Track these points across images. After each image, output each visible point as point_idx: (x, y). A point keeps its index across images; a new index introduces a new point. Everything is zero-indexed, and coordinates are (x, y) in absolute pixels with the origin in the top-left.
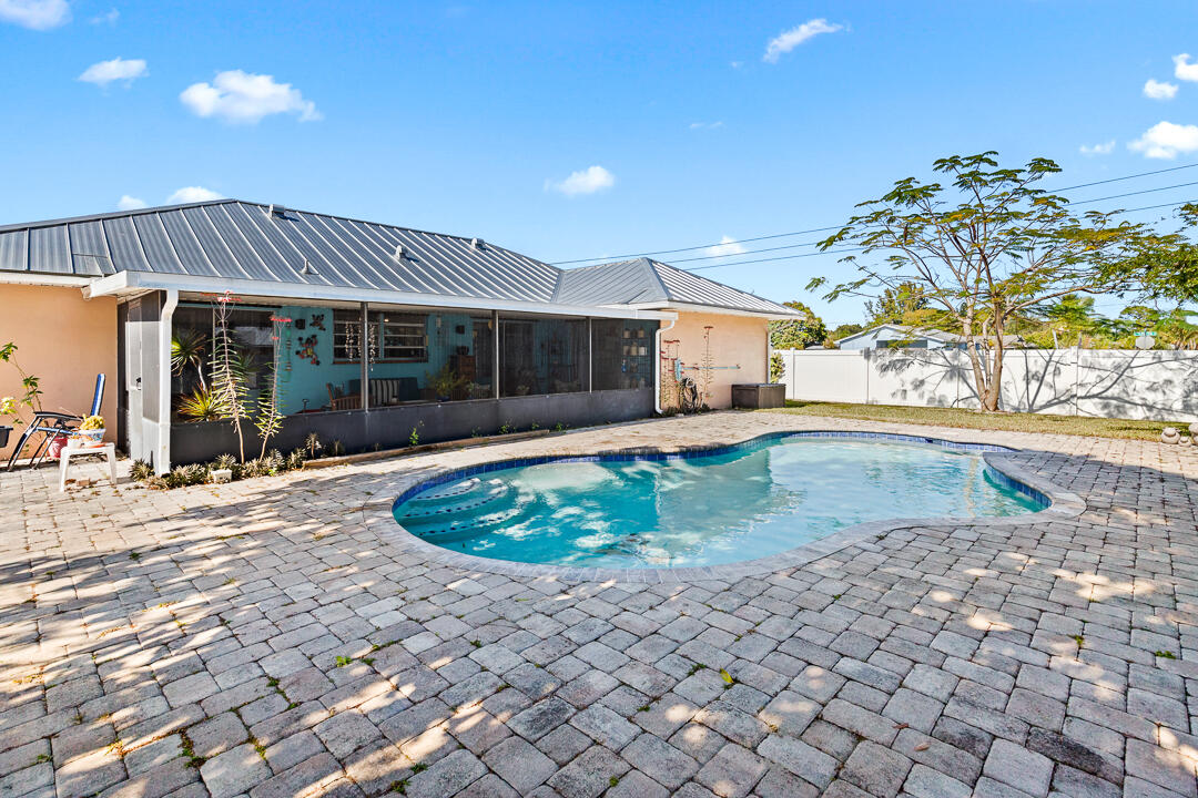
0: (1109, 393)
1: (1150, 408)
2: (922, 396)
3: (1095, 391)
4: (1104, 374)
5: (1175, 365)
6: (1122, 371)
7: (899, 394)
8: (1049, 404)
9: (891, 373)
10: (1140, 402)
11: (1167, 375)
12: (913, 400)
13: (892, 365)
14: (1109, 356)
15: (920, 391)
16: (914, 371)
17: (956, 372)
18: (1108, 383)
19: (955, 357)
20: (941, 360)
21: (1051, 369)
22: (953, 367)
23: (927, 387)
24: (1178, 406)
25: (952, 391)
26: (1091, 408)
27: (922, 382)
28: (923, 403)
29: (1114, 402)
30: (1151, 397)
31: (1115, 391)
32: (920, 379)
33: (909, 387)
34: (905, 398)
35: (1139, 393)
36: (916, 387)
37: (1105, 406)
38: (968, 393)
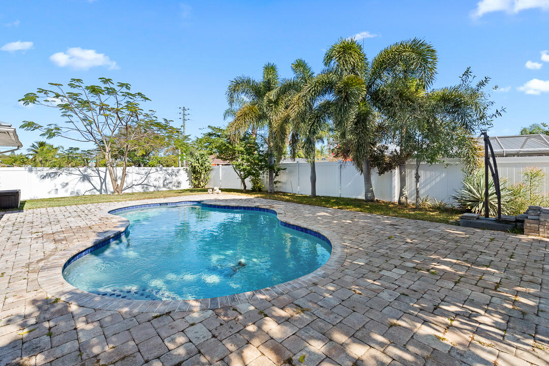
0: (144, 183)
1: (155, 187)
2: (66, 191)
3: (140, 183)
4: (142, 176)
5: (161, 172)
6: (147, 174)
7: (54, 191)
8: (125, 189)
9: (48, 180)
10: (152, 185)
11: (159, 175)
12: (62, 193)
13: (48, 175)
14: (144, 169)
15: (66, 188)
16: (63, 178)
17: (86, 178)
18: (143, 179)
19: (85, 171)
20: (78, 172)
22: (84, 175)
23: (70, 186)
24: (162, 185)
25: (84, 188)
26: (138, 189)
27: (67, 184)
28: (68, 195)
29: (145, 186)
30: (156, 183)
31: (145, 182)
32: (67, 182)
33: (59, 187)
34: (56, 194)
35: (152, 182)
36: (64, 187)
37: (143, 188)
38: (92, 187)
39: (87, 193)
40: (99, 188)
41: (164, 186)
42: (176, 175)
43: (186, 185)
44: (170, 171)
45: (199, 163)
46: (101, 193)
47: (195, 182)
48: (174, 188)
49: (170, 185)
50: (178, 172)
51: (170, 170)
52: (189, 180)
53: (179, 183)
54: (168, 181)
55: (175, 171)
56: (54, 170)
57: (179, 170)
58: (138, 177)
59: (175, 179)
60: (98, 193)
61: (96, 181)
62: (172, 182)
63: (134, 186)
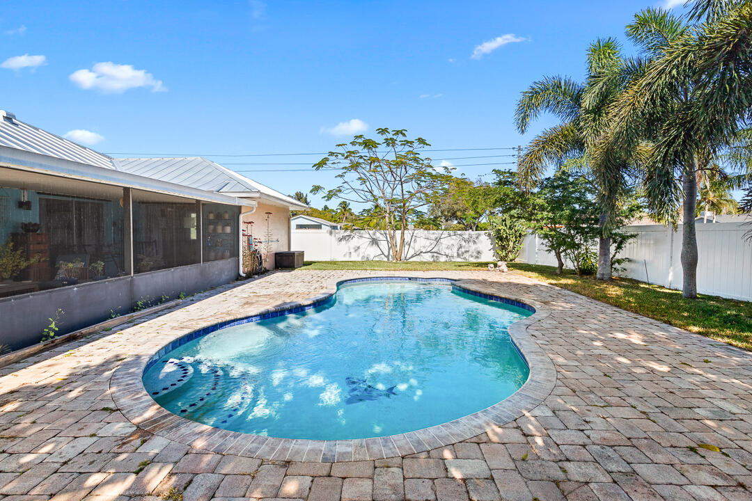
0: (433, 251)
1: (447, 256)
2: (358, 255)
3: (429, 250)
4: (432, 242)
5: (454, 237)
6: (438, 240)
7: (348, 254)
8: (412, 257)
9: (343, 242)
10: (443, 253)
11: (452, 242)
12: (355, 257)
13: (344, 238)
14: (434, 234)
15: (357, 253)
16: (355, 241)
17: (375, 242)
18: (433, 246)
19: (374, 234)
20: (368, 236)
21: (413, 240)
22: (374, 239)
23: (361, 250)
24: (455, 255)
25: (373, 252)
26: (427, 257)
27: (359, 248)
28: (359, 259)
29: (435, 254)
30: (448, 252)
31: (436, 250)
32: (358, 246)
33: (352, 251)
34: (350, 257)
35: (444, 250)
36: (356, 250)
37: (433, 256)
38: (380, 252)
39: (377, 259)
40: (386, 254)
41: (458, 255)
42: (474, 242)
43: (488, 256)
44: (466, 237)
45: (506, 226)
46: (388, 260)
47: (500, 253)
48: (473, 260)
49: (466, 255)
50: (477, 238)
51: (466, 234)
52: (493, 249)
53: (479, 252)
54: (463, 250)
55: (474, 236)
56: (348, 233)
57: (479, 235)
58: (428, 243)
59: (472, 247)
60: (386, 259)
61: (384, 245)
62: (468, 251)
63: (422, 254)
